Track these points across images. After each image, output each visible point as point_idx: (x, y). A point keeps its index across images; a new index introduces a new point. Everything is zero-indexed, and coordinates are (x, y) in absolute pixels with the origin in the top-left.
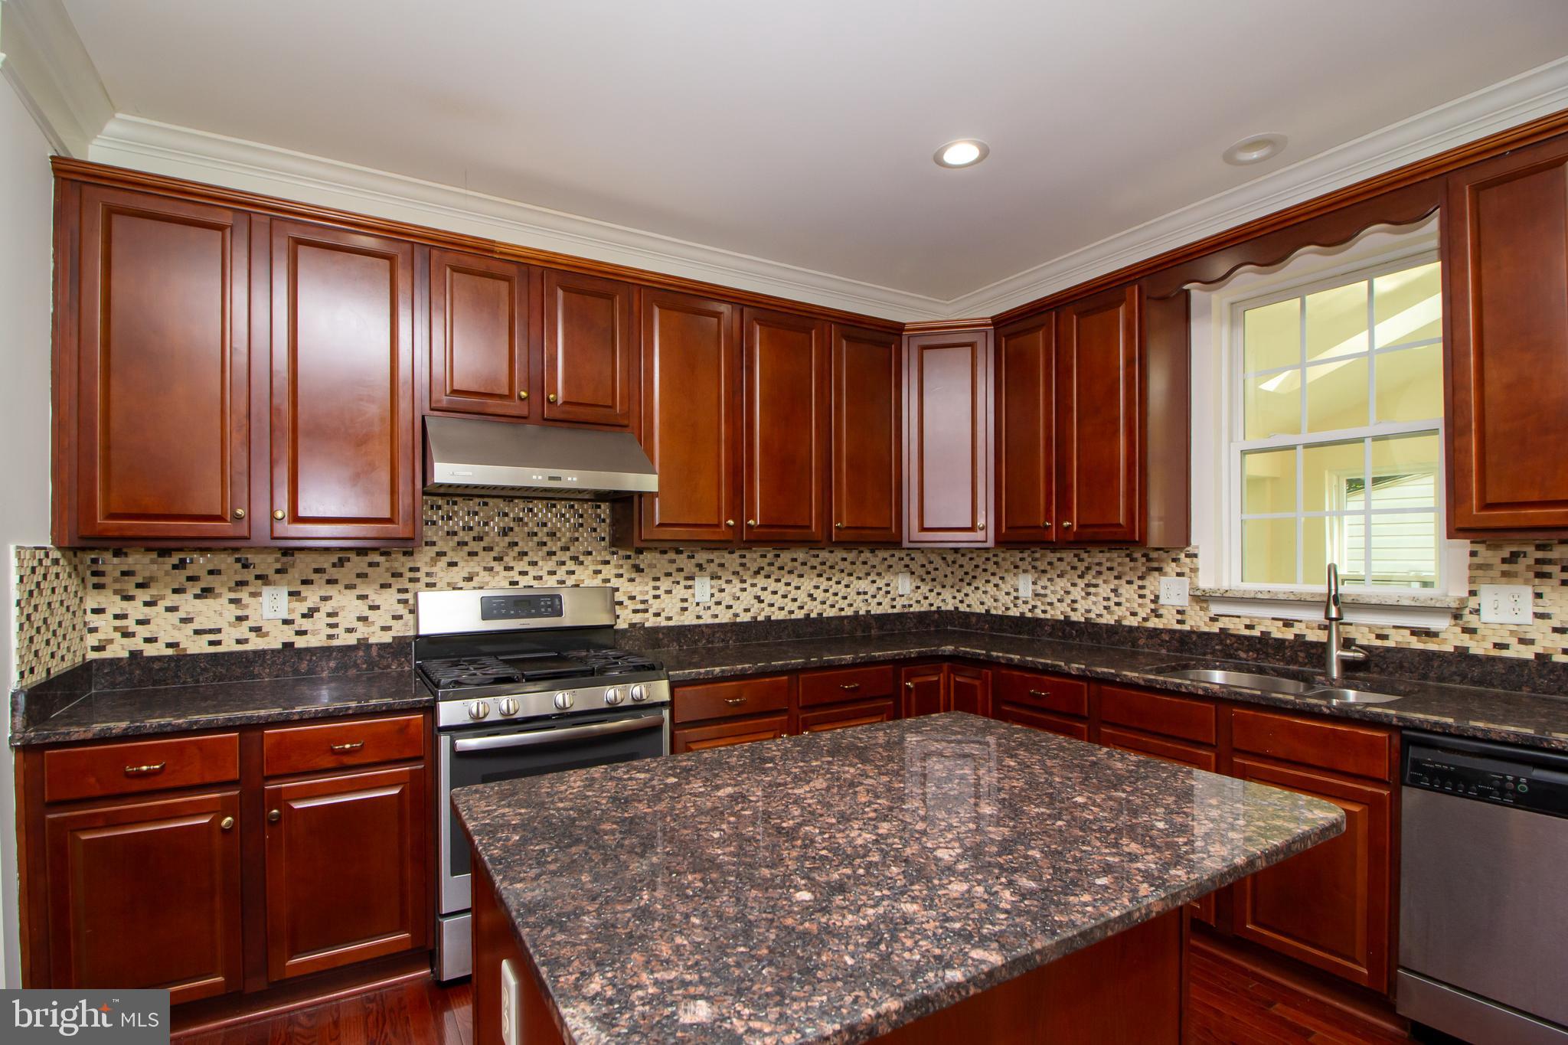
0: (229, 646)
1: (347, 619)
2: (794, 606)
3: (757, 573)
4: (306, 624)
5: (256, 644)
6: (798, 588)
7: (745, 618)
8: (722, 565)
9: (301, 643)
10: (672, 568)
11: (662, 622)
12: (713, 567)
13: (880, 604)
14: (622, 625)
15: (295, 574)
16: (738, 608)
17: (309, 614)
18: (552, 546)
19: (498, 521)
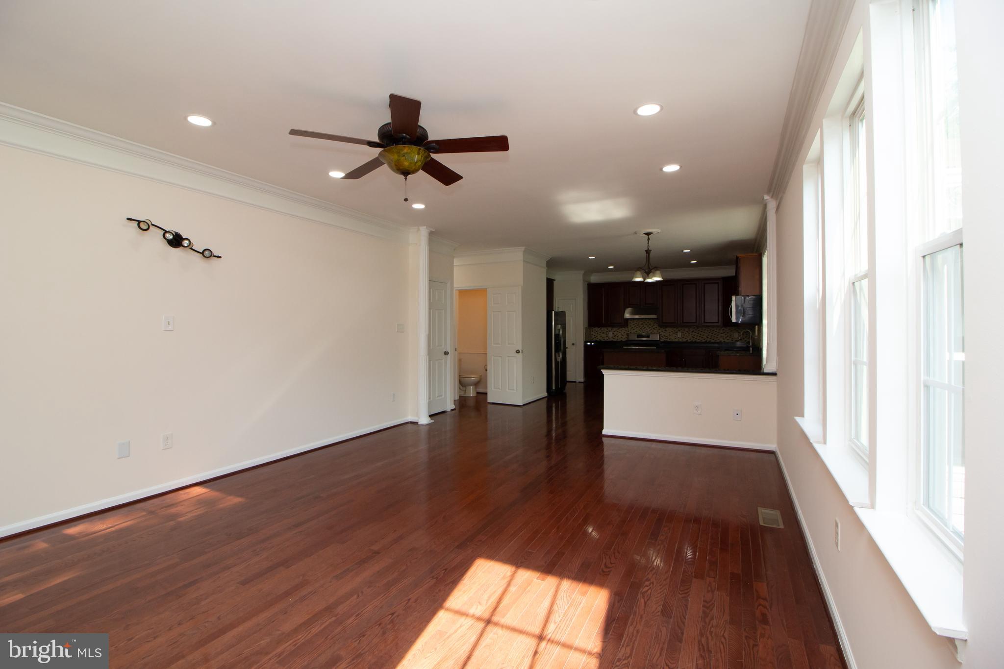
0: (606, 340)
1: (619, 337)
3: (693, 332)
4: (614, 338)
5: (609, 340)
6: (703, 335)
8: (684, 330)
9: (614, 340)
10: (673, 331)
11: (670, 341)
12: (682, 330)
13: (728, 340)
14: (662, 340)
15: (613, 331)
16: (688, 339)
17: (615, 336)
18: (649, 326)
19: (641, 323)
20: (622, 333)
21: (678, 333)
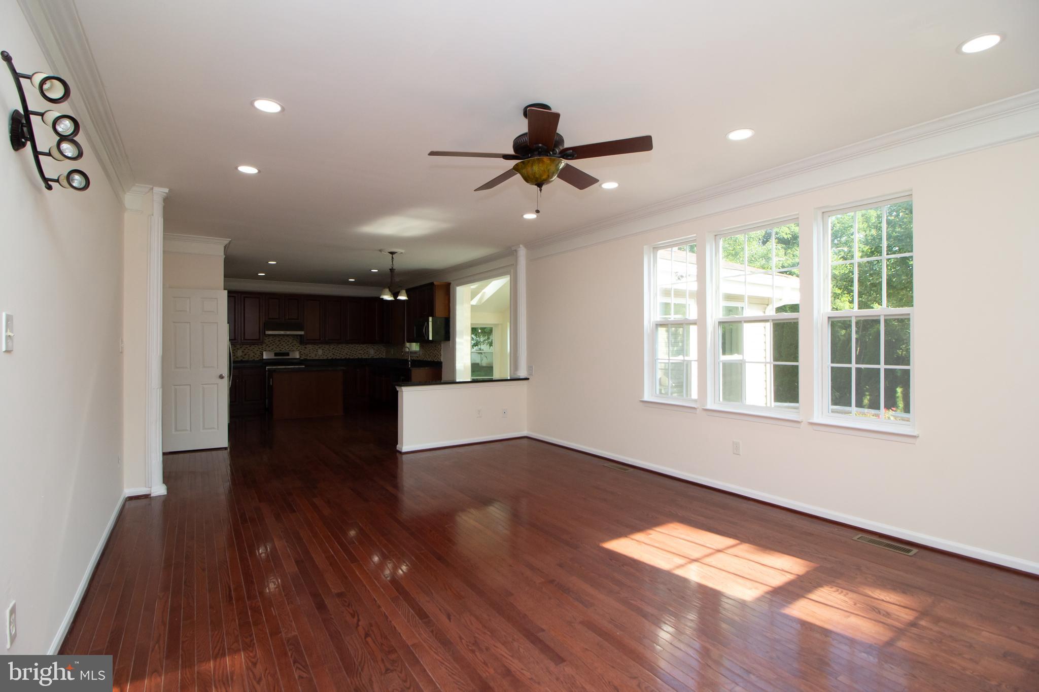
1: (251, 356)
2: (342, 356)
3: (333, 349)
4: (245, 357)
6: (343, 352)
7: (330, 358)
8: (326, 346)
9: (243, 359)
10: (313, 348)
11: (311, 358)
12: (323, 348)
14: (302, 358)
15: (242, 349)
16: (328, 356)
17: (245, 355)
18: (288, 343)
19: (278, 339)
20: (254, 350)
21: (319, 350)
